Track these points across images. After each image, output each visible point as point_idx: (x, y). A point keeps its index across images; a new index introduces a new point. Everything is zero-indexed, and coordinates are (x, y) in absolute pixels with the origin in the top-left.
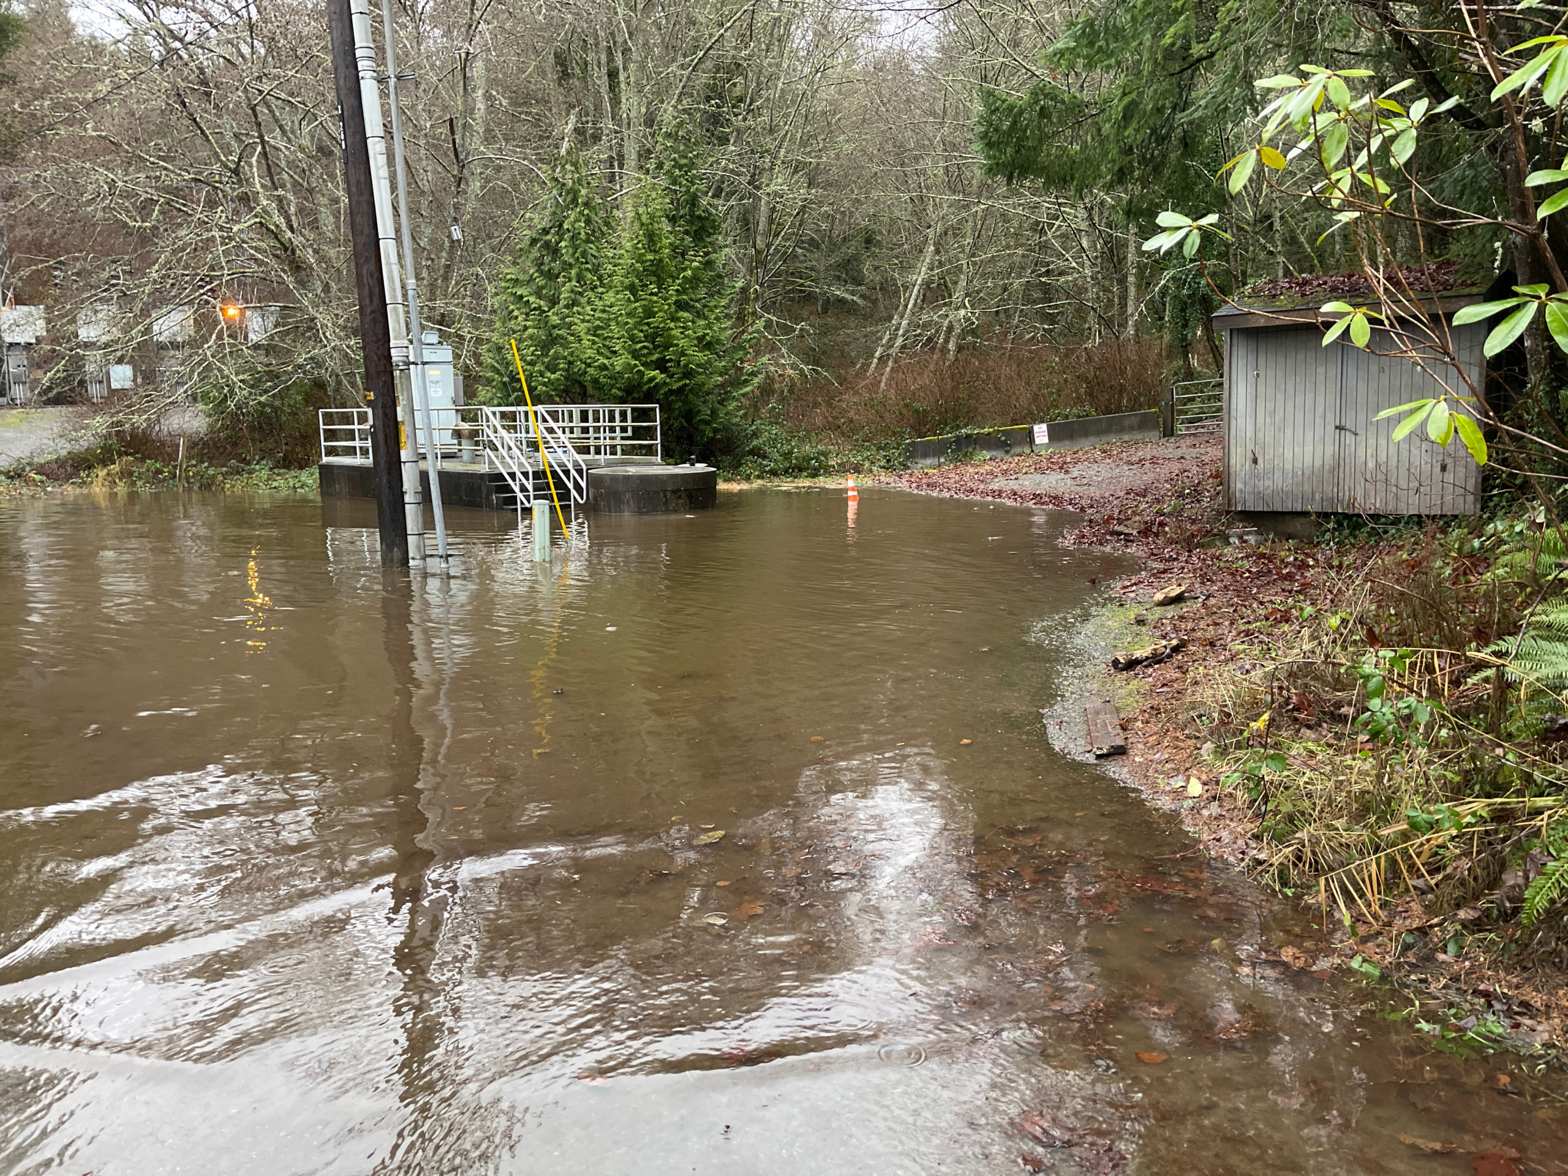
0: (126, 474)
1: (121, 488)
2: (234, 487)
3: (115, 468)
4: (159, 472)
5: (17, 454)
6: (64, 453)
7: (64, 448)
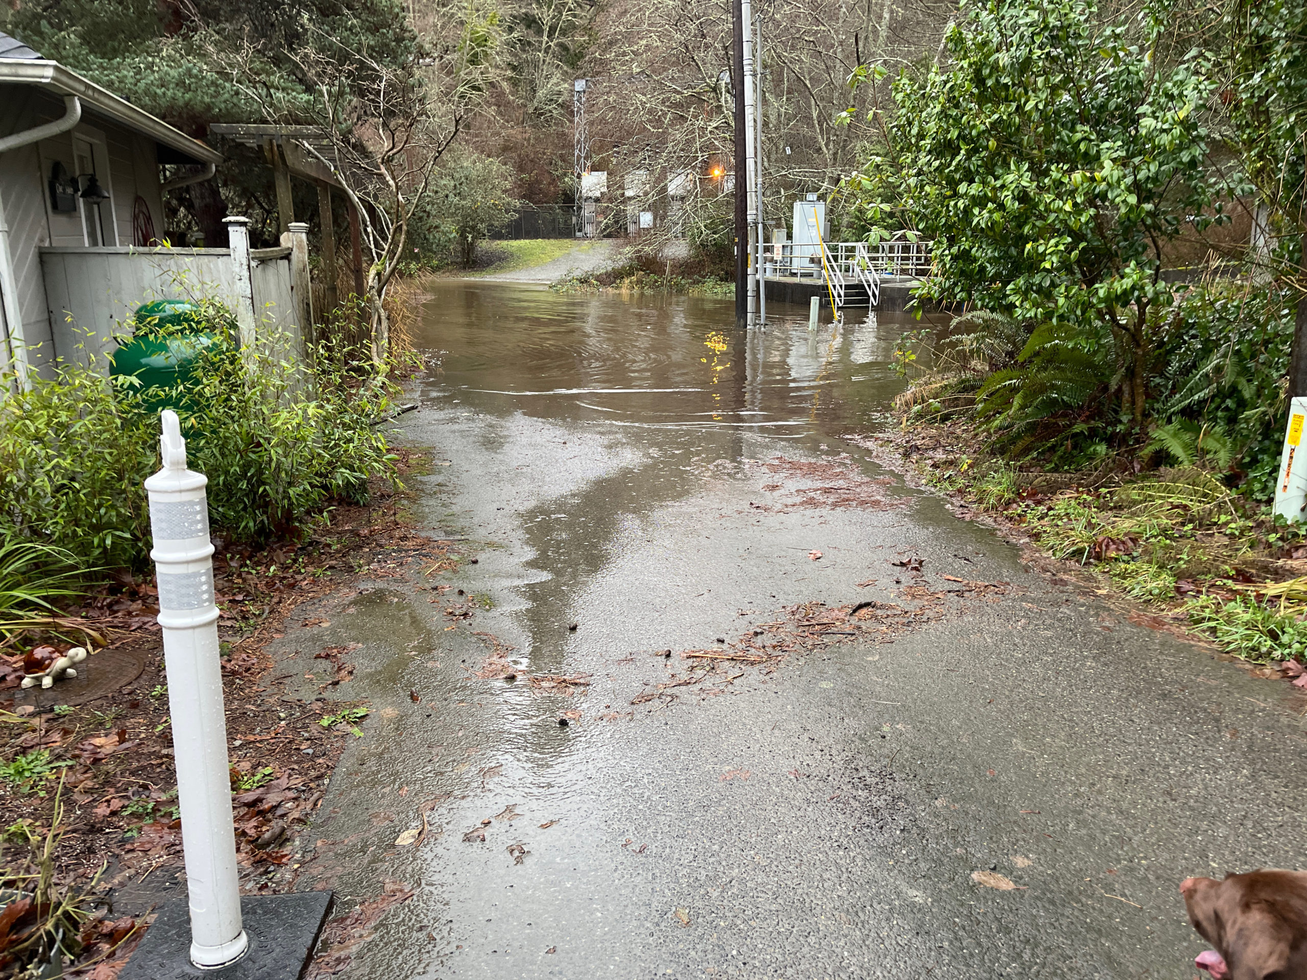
0: (639, 282)
1: (636, 291)
2: (694, 292)
3: (634, 278)
4: (656, 281)
5: (586, 269)
6: (610, 269)
7: (609, 266)
